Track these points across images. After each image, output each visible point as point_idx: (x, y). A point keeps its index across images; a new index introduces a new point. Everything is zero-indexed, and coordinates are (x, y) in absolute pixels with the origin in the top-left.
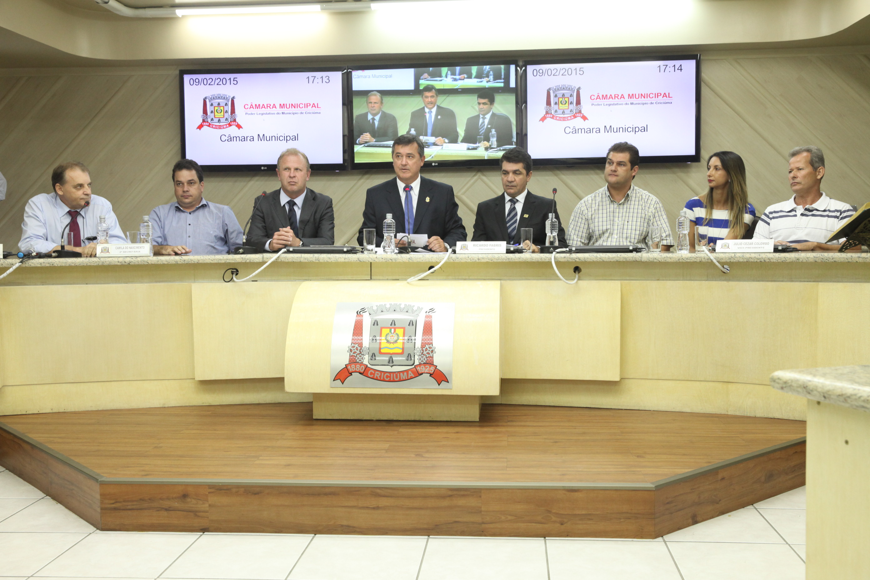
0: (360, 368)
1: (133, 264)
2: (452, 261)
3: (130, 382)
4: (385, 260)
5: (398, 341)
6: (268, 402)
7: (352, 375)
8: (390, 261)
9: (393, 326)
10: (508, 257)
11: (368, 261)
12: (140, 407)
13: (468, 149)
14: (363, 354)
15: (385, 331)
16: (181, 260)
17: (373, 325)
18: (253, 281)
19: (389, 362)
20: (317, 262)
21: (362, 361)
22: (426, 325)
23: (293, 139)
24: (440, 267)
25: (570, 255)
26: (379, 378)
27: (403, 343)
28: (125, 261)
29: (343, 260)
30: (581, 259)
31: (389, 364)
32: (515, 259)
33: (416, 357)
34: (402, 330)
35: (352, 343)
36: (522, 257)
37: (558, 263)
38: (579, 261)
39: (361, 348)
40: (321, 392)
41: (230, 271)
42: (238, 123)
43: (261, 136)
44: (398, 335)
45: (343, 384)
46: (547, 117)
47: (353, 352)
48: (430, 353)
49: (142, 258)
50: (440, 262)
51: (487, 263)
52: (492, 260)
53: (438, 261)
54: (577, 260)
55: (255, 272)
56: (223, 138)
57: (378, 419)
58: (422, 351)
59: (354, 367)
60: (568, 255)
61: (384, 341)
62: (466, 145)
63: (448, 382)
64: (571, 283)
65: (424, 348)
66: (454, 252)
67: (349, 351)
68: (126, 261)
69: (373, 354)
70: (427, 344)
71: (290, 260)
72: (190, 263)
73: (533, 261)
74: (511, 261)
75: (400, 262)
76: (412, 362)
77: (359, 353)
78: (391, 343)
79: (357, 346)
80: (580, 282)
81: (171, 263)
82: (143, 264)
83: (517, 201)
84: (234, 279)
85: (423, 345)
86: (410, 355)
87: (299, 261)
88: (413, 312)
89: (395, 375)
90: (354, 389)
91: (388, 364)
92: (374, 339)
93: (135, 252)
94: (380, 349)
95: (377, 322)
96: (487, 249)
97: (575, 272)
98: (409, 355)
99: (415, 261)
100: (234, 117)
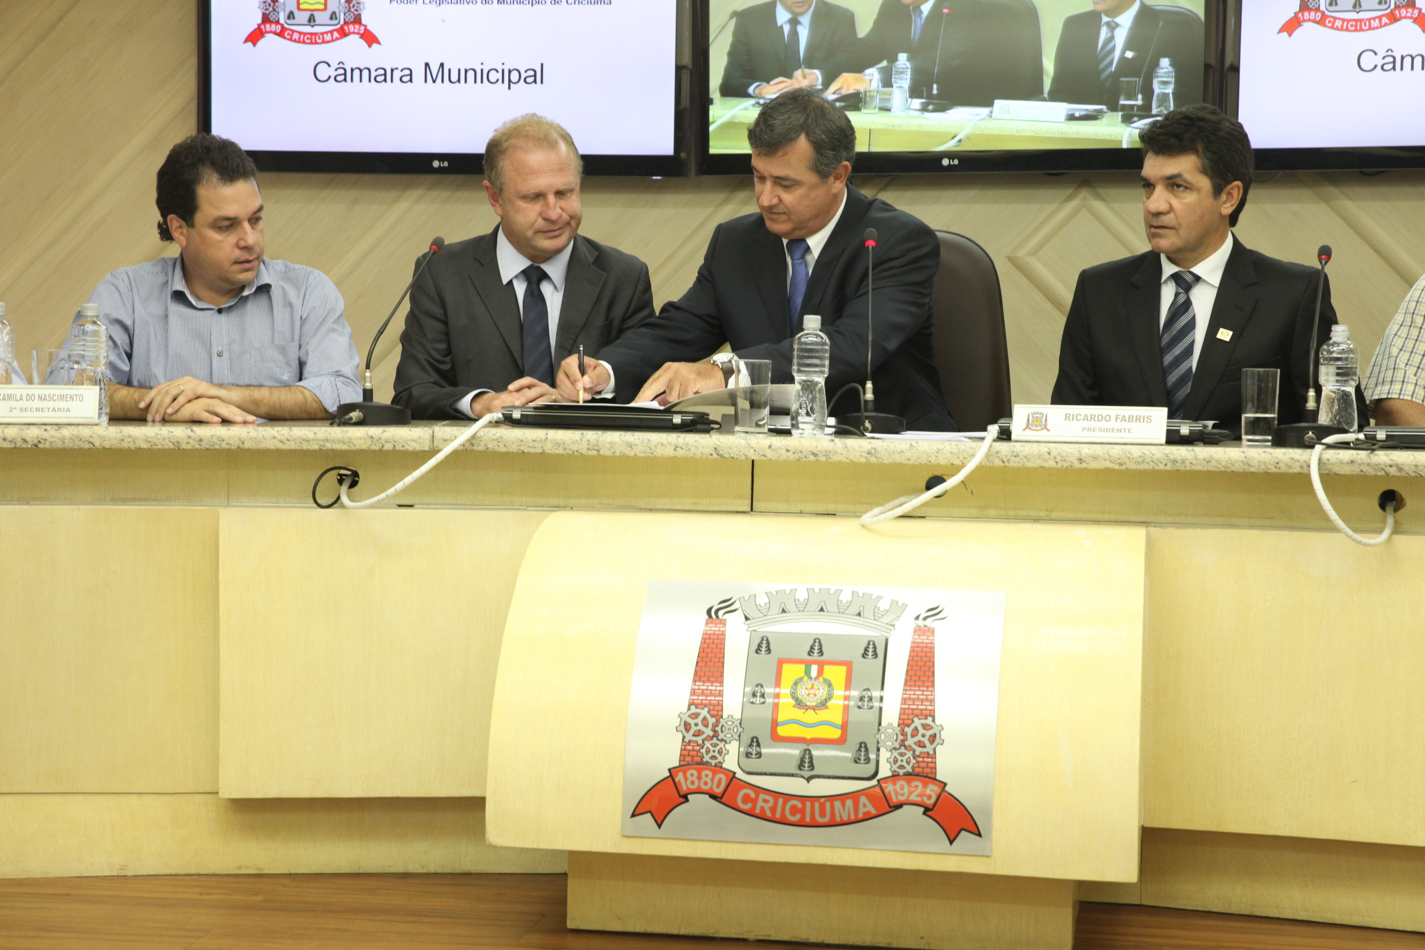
0: (712, 780)
1: (48, 445)
2: (998, 463)
3: (26, 798)
4: (797, 456)
5: (828, 704)
6: (433, 871)
7: (687, 800)
8: (812, 458)
9: (816, 656)
10: (1172, 457)
11: (743, 458)
12: (51, 875)
13: (1072, 118)
14: (722, 740)
15: (792, 672)
16: (189, 437)
17: (757, 652)
18: (400, 506)
19: (801, 766)
20: (594, 456)
21: (720, 759)
22: (915, 658)
23: (529, 80)
24: (963, 482)
25: (1369, 456)
26: (769, 814)
27: (846, 708)
28: (24, 437)
29: (669, 452)
30: (1406, 468)
31: (802, 773)
32: (1194, 462)
33: (885, 754)
34: (843, 669)
35: (693, 704)
36: (1217, 457)
37: (1330, 479)
38: (1399, 474)
39: (718, 721)
40: (594, 850)
41: (335, 472)
42: (366, 29)
43: (435, 68)
44: (830, 685)
45: (659, 826)
46: (1304, 21)
47: (692, 732)
48: (927, 743)
49: (74, 431)
50: (963, 466)
51: (1107, 471)
52: (1121, 464)
53: (957, 462)
54: (1393, 471)
55: (402, 479)
56: (323, 72)
57: (761, 938)
58: (901, 737)
59: (695, 778)
60: (1363, 454)
61: (786, 701)
62: (1062, 108)
63: (979, 835)
64: (1372, 541)
65: (909, 726)
66: (1005, 435)
67: (682, 728)
68: (28, 439)
69: (753, 738)
70: (917, 716)
71: (513, 448)
72: (217, 447)
73: (1252, 469)
74: (1182, 468)
75: (840, 462)
76: (869, 770)
77: (711, 734)
78: (807, 708)
79: (704, 712)
80: (1400, 539)
81: (160, 447)
82: (76, 447)
83: (1198, 279)
84: (344, 499)
85: (906, 717)
86: (866, 747)
87: (540, 451)
88: (877, 614)
89: (817, 805)
90: (693, 843)
91: (798, 772)
92: (756, 694)
93: (54, 410)
94: (775, 724)
95: (768, 643)
96: (1107, 430)
97: (1383, 506)
98: (863, 746)
99: (885, 461)
100: (356, 10)
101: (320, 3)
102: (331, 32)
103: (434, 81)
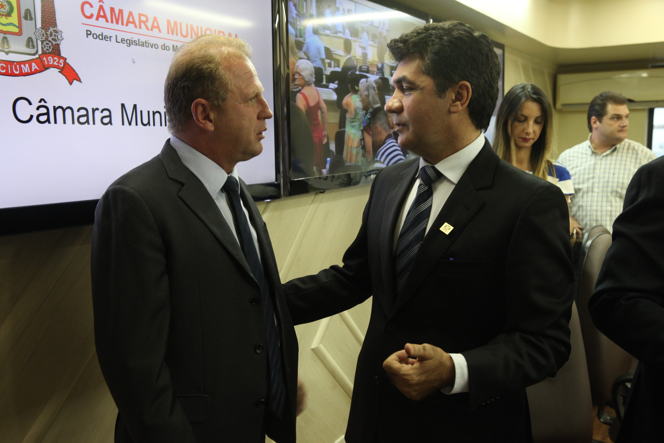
42: (65, 63)
43: (129, 110)
56: (23, 110)
100: (54, 40)
101: (14, 25)
102: (29, 62)
103: (130, 124)
